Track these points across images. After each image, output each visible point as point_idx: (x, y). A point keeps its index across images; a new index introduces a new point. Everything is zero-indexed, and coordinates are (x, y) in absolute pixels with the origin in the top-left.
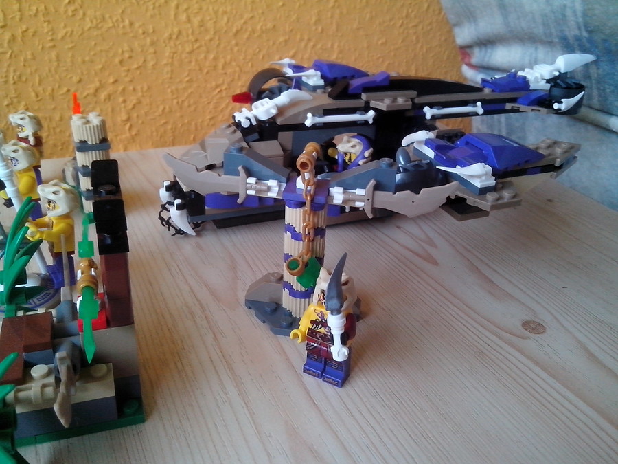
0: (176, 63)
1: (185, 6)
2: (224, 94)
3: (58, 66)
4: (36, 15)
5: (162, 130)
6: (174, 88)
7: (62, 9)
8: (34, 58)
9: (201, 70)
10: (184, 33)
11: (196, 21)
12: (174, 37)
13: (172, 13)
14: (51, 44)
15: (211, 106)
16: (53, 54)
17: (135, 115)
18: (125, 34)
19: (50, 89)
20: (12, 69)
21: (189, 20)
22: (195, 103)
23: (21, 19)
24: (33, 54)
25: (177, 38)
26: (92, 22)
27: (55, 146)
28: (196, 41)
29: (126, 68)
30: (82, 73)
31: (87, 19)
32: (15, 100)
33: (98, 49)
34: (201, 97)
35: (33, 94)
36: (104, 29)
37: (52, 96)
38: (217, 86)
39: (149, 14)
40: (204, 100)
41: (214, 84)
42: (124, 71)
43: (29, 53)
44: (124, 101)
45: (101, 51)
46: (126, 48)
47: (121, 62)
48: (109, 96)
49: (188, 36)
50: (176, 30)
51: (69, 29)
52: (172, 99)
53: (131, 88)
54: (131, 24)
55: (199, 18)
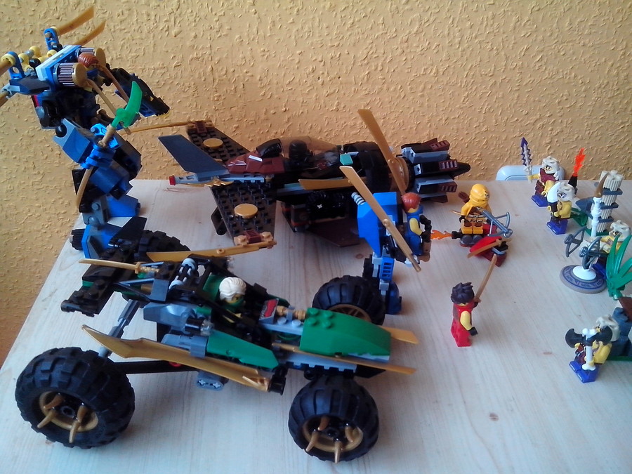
0: (598, 105)
1: (618, 65)
2: (626, 129)
3: (516, 103)
4: (514, 69)
5: (571, 151)
6: (590, 122)
7: (533, 65)
8: (503, 97)
9: (614, 111)
10: (611, 84)
11: (622, 76)
12: (603, 86)
13: (608, 69)
14: (517, 88)
15: (613, 137)
16: (516, 95)
17: (556, 140)
18: (568, 83)
19: (506, 118)
20: (487, 104)
21: (618, 75)
22: (601, 134)
23: (504, 71)
24: (503, 94)
25: (604, 88)
26: (549, 74)
27: (496, 156)
28: (618, 90)
29: (561, 107)
30: (530, 108)
31: (547, 72)
32: (482, 124)
33: (547, 92)
34: (607, 130)
35: (494, 121)
36: (555, 80)
37: (506, 123)
38: (622, 123)
39: (590, 70)
40: (609, 132)
41: (620, 121)
42: (559, 108)
43: (501, 93)
44: (552, 130)
45: (548, 94)
46: (566, 93)
47: (559, 102)
48: (543, 125)
49: (613, 85)
50: (606, 82)
51: (532, 79)
52: (586, 131)
53: (560, 121)
54: (575, 76)
55: (625, 74)
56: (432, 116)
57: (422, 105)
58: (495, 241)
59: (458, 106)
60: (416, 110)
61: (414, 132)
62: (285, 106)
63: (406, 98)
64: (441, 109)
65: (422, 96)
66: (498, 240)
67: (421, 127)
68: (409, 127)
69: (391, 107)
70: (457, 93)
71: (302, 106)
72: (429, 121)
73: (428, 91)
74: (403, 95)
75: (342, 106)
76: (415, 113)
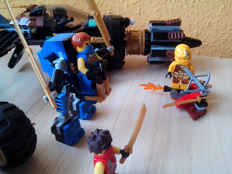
56: (200, 20)
57: (193, 12)
58: (196, 98)
59: (217, 14)
60: (189, 15)
61: (188, 30)
62: (110, 10)
63: (182, 8)
64: (206, 16)
65: (193, 6)
66: (198, 97)
67: (192, 27)
68: (184, 26)
69: (172, 13)
70: (217, 5)
71: (119, 10)
72: (198, 24)
73: (197, 3)
74: (180, 5)
75: (142, 11)
76: (188, 17)
